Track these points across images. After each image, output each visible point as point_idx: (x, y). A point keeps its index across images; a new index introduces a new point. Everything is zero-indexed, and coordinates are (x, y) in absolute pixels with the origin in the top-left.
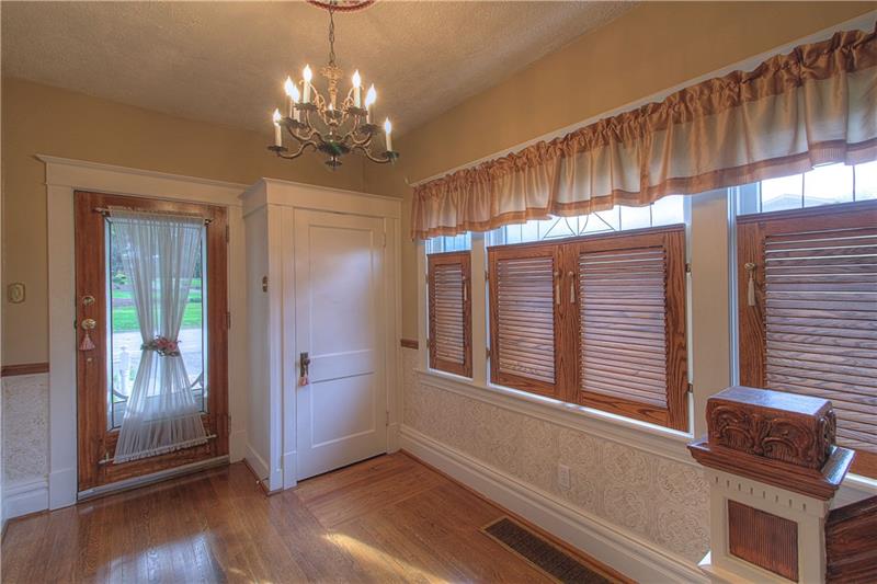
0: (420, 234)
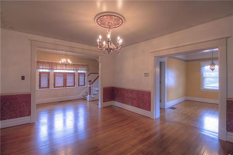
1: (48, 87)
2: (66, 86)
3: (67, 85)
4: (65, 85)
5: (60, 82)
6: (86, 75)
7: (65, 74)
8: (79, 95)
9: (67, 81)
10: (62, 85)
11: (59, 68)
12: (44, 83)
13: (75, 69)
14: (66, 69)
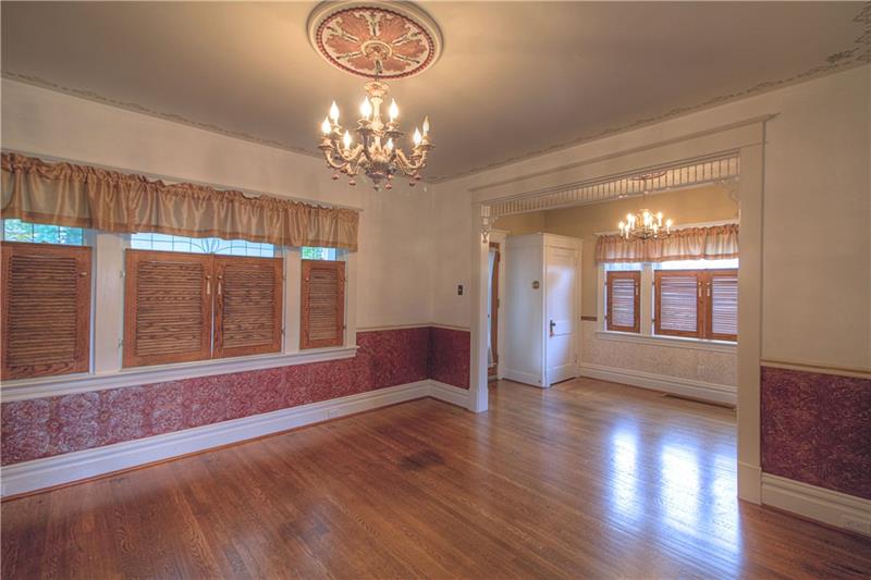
0: (599, 260)
1: (636, 328)
2: (710, 335)
3: (716, 330)
4: (705, 326)
5: (682, 311)
7: (705, 280)
9: (715, 308)
10: (692, 326)
11: (675, 253)
12: (624, 312)
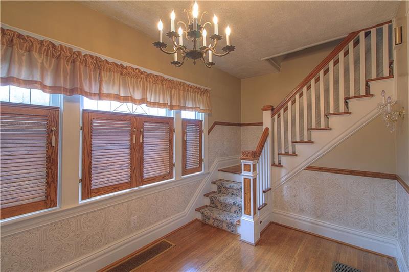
1: (51, 200)
2: (142, 181)
4: (137, 176)
6: (205, 128)
7: (137, 124)
8: (184, 210)
10: (123, 175)
11: (114, 91)
13: (174, 103)
14: (143, 101)
